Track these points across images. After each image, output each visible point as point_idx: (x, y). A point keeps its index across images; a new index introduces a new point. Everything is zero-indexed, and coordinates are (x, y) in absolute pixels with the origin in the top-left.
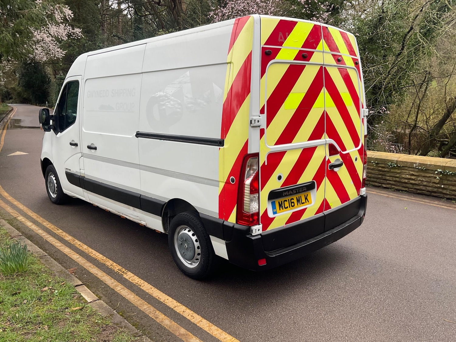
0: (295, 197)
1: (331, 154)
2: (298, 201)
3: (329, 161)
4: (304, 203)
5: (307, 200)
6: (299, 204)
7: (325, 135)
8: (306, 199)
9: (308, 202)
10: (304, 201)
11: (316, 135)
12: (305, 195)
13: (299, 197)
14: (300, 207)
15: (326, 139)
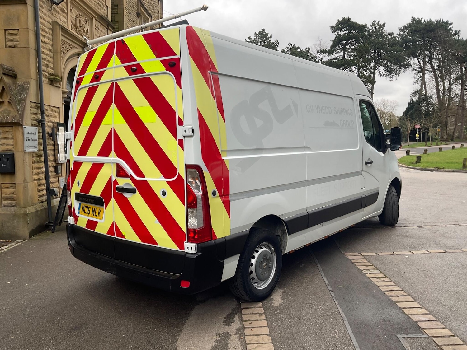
0: (92, 206)
1: (119, 175)
2: (93, 211)
3: (116, 182)
4: (96, 216)
5: (99, 215)
6: (93, 215)
7: (113, 153)
8: (99, 213)
9: (100, 217)
10: (97, 214)
11: (105, 151)
12: (99, 209)
13: (95, 208)
14: (92, 217)
15: (113, 157)
